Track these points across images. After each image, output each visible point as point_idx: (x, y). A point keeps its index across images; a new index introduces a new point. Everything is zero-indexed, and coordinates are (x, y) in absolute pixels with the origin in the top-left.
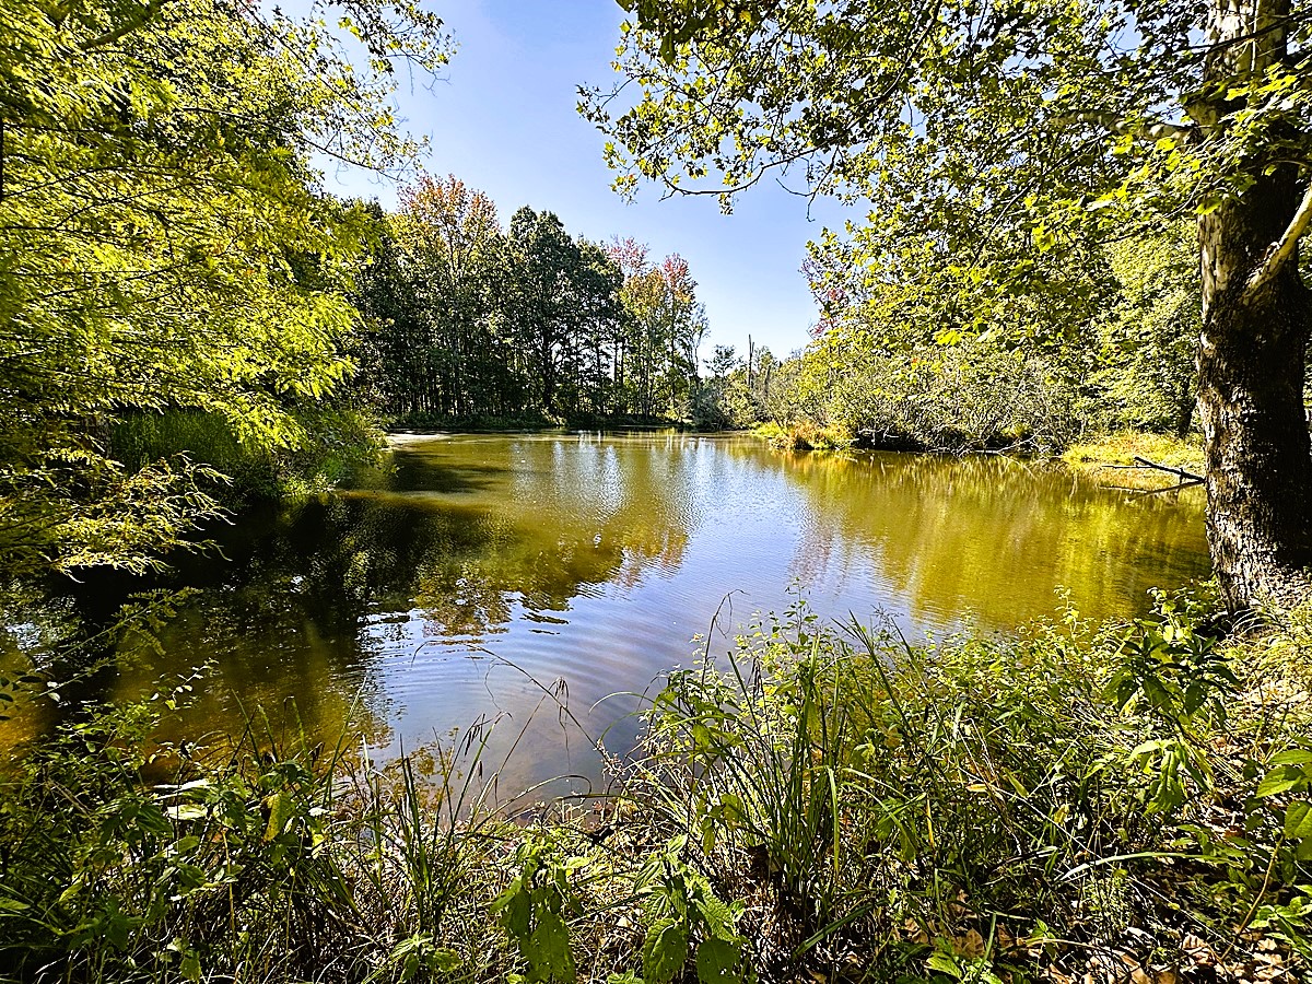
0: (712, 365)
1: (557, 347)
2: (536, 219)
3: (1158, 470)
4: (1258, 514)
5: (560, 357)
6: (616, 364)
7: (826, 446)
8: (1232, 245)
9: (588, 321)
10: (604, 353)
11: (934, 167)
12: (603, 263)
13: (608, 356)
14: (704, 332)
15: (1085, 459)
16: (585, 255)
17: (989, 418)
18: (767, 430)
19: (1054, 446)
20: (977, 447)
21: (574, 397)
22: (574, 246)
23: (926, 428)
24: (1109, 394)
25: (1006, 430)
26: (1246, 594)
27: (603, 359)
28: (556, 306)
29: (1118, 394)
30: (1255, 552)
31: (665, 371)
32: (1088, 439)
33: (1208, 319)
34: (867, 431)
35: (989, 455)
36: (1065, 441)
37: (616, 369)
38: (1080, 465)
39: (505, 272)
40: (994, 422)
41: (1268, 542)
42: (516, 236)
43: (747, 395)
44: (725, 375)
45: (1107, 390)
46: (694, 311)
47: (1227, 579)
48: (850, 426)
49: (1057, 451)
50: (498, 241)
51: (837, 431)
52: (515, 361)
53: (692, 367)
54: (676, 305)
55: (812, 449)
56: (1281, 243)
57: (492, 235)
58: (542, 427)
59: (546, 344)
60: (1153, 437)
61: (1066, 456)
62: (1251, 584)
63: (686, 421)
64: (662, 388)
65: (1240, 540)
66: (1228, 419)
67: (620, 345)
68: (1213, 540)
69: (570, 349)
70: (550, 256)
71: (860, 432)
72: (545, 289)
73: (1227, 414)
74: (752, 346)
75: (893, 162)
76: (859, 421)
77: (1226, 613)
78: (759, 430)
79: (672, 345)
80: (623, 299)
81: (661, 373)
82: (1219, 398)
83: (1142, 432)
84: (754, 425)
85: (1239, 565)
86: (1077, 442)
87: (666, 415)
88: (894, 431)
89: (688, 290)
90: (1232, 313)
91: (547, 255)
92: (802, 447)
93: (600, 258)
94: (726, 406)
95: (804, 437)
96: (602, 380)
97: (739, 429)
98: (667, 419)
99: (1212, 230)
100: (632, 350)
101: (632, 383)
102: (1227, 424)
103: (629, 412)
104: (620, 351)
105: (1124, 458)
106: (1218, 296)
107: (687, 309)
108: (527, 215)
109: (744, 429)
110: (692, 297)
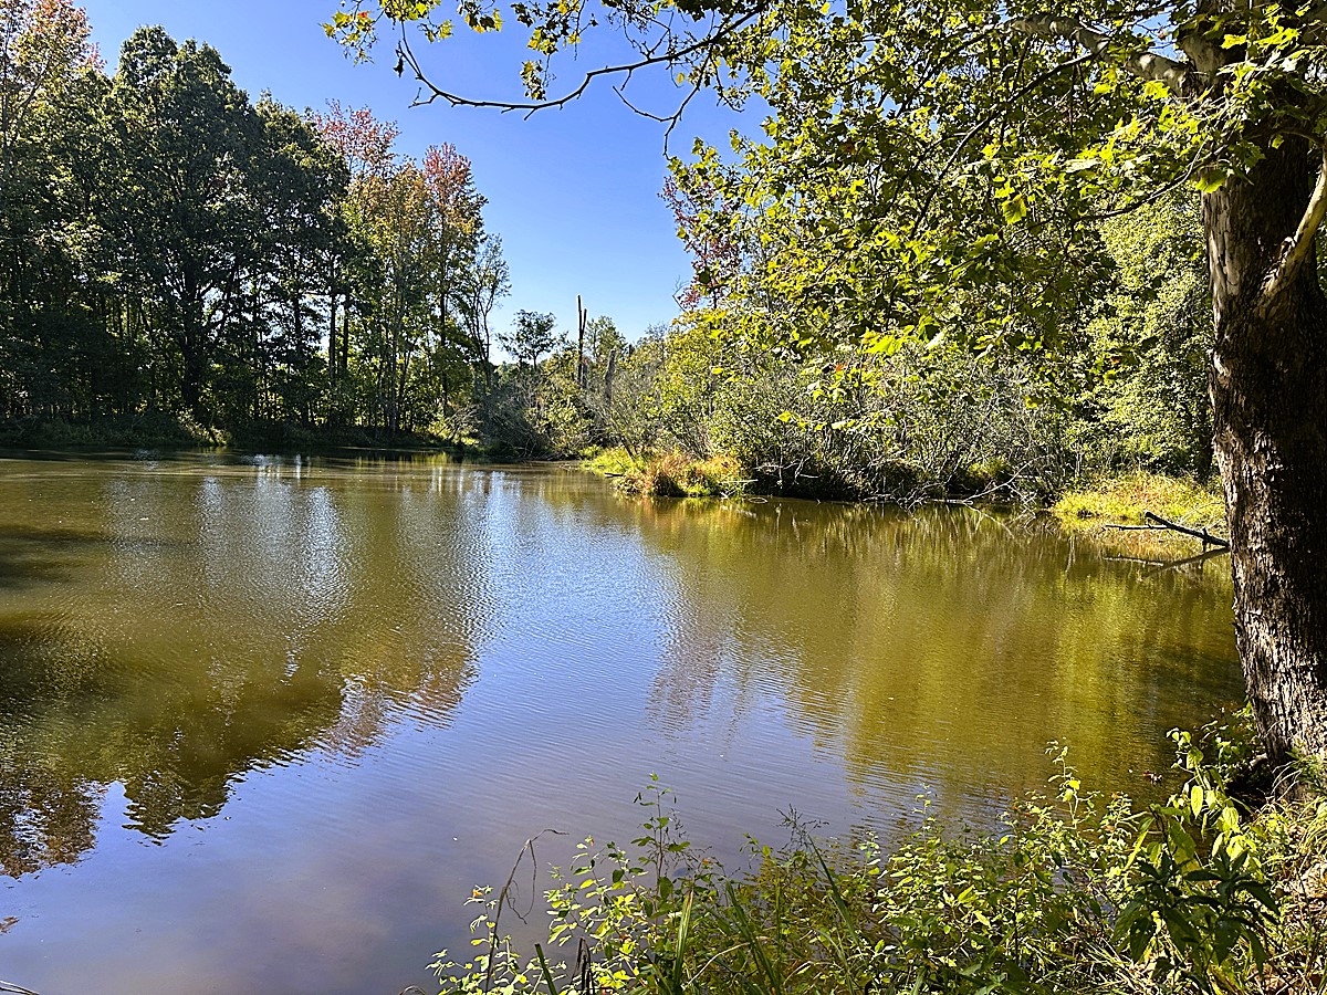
0: (515, 345)
1: (214, 294)
2: (174, 53)
3: (1176, 533)
4: (1293, 612)
5: (219, 315)
6: (333, 334)
7: (706, 491)
8: (1243, 234)
9: (278, 250)
10: (310, 312)
11: (860, 64)
12: (309, 148)
13: (316, 318)
14: (500, 286)
15: (1083, 514)
16: (272, 128)
17: (950, 448)
18: (608, 462)
19: (1041, 492)
20: (933, 493)
21: (248, 391)
22: (252, 111)
23: (860, 461)
24: (1110, 416)
25: (975, 467)
26: (1287, 729)
27: (308, 323)
28: (214, 219)
29: (1122, 417)
30: (1293, 668)
31: (428, 350)
32: (1086, 484)
33: (1221, 335)
34: (769, 466)
35: (951, 505)
36: (1056, 486)
37: (333, 342)
38: (1078, 524)
39: (108, 146)
40: (956, 455)
41: (1308, 651)
42: (132, 78)
43: (575, 400)
44: (538, 361)
45: (1106, 410)
46: (481, 248)
47: (1263, 706)
48: (742, 458)
49: (1046, 500)
50: (94, 86)
51: (722, 465)
52: (124, 316)
53: (478, 347)
54: (449, 236)
55: (683, 495)
56: (1296, 238)
57: (79, 73)
58: (179, 446)
59: (190, 286)
60: (1168, 481)
61: (1059, 509)
62: (1291, 713)
63: (469, 441)
64: (424, 380)
65: (1275, 651)
66: (1251, 477)
67: (343, 298)
68: (1244, 651)
69: (240, 301)
70: (201, 125)
71: (759, 468)
72: (192, 185)
73: (1250, 469)
74: (583, 315)
75: (800, 48)
76: (757, 449)
77: (1264, 756)
78: (597, 461)
79: (442, 307)
80: (347, 214)
81: (421, 355)
82: (1238, 446)
83: (1154, 473)
84: (588, 452)
85: (1276, 687)
86: (1072, 488)
87: (431, 430)
88: (810, 466)
89: (470, 210)
90: (1247, 326)
91: (198, 122)
92: (667, 492)
93: (303, 138)
94: (539, 418)
95: (670, 475)
96: (302, 358)
97: (563, 458)
98: (432, 436)
99: (1218, 211)
100: (365, 310)
101: (364, 369)
102: (1251, 483)
103: (359, 421)
104: (341, 311)
105: (1133, 512)
106: (1230, 303)
107: (470, 242)
108: (158, 44)
109: (572, 458)
110: (478, 224)
